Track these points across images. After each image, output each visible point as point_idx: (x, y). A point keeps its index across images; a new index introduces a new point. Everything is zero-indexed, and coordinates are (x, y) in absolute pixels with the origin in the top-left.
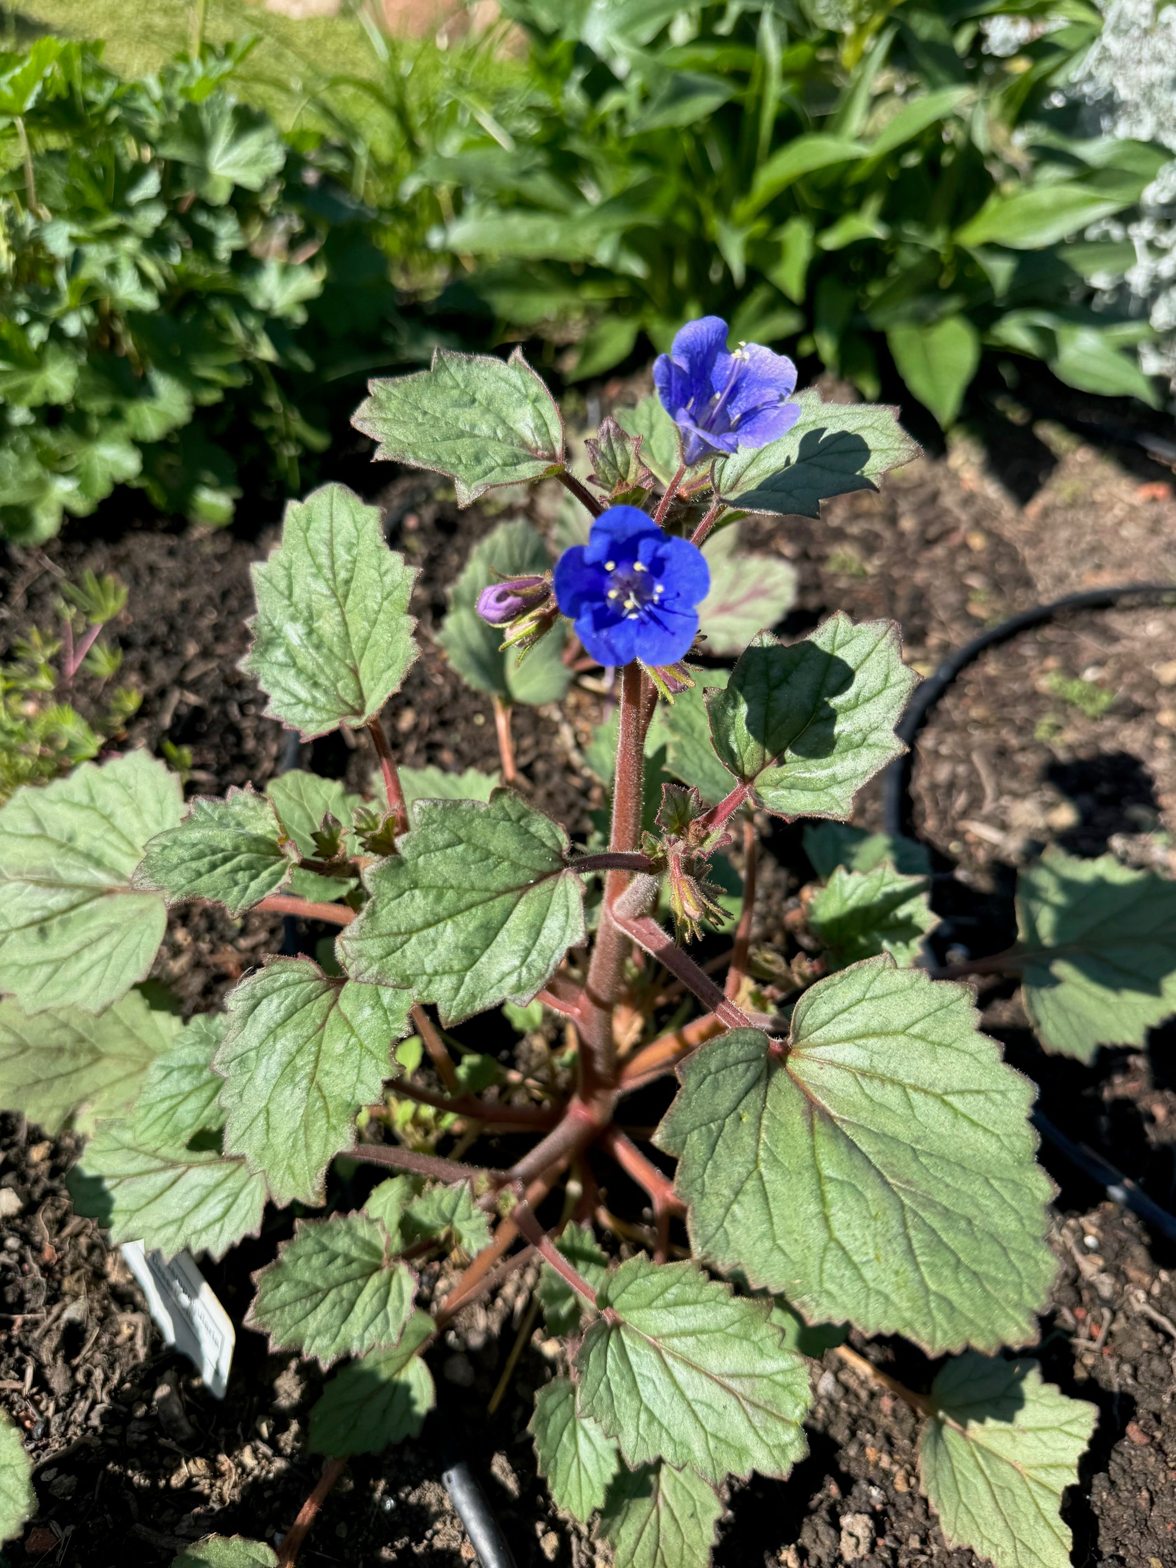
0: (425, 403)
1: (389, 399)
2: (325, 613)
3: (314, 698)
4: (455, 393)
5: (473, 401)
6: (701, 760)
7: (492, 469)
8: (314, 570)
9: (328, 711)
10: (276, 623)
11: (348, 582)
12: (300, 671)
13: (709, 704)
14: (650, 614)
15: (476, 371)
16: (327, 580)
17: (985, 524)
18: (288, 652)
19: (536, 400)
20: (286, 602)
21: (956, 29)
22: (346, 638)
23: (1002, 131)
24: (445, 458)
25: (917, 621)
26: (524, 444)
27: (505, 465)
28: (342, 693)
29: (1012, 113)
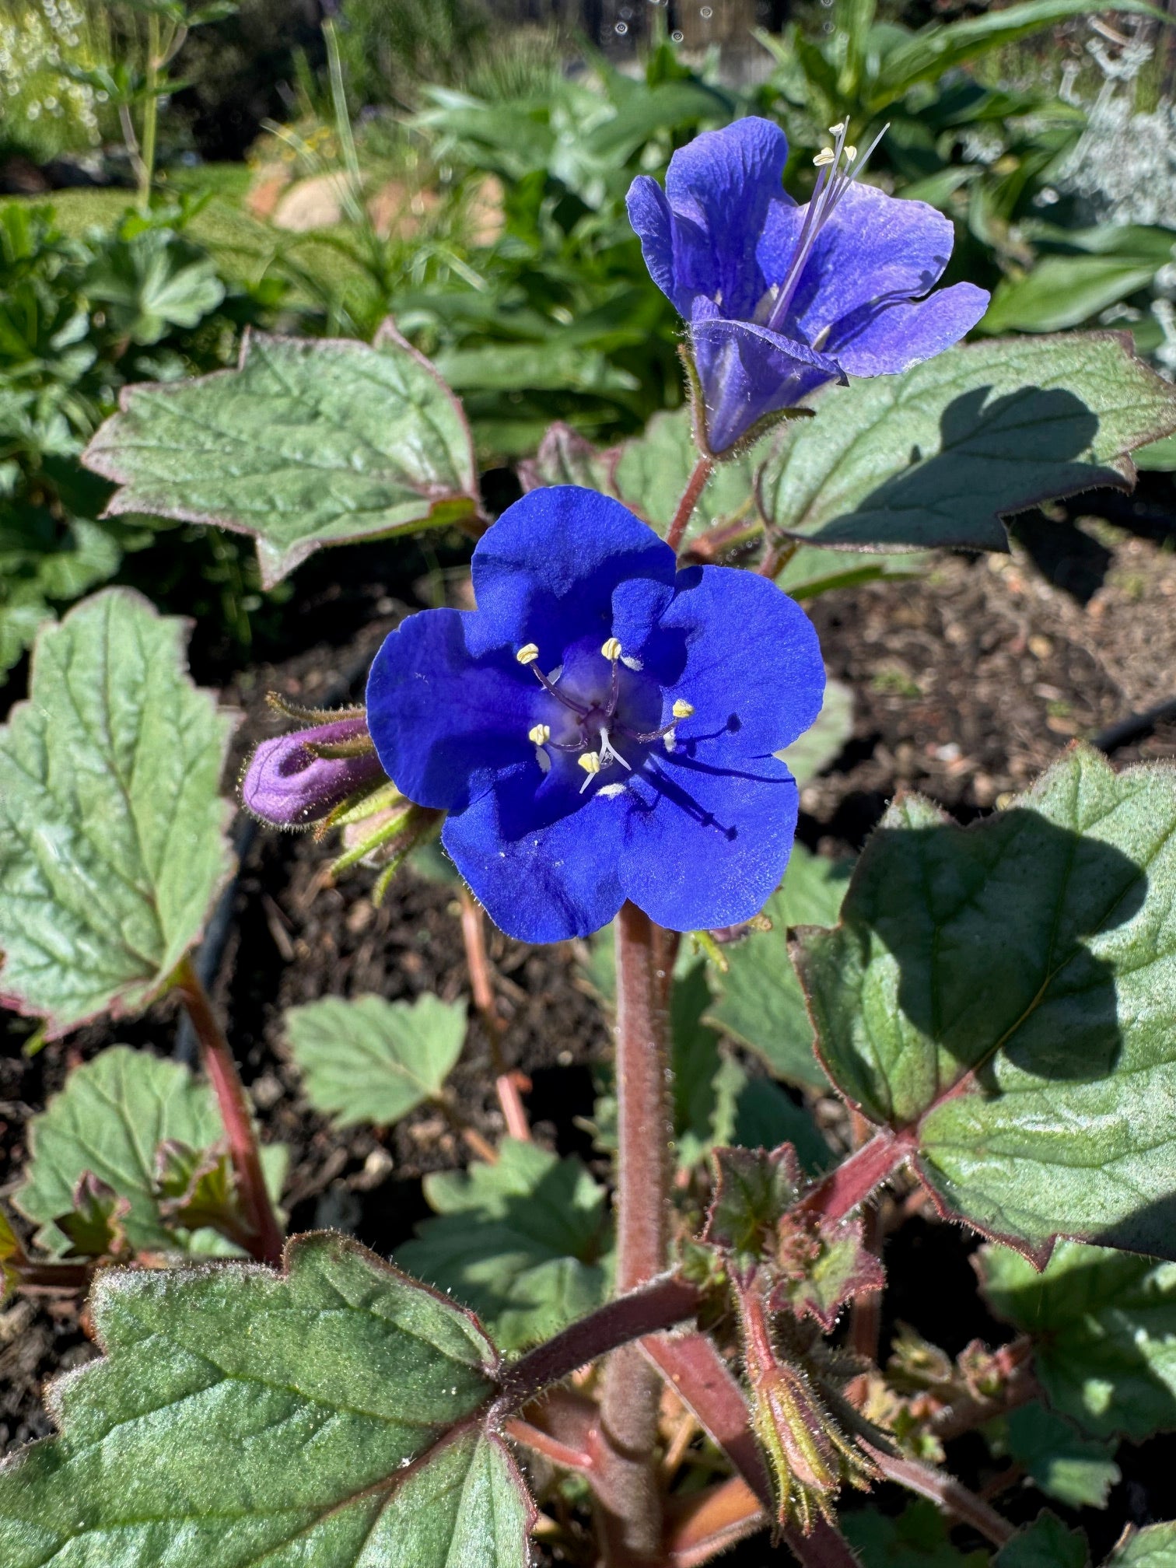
0: (224, 420)
1: (155, 416)
2: (100, 805)
3: (80, 955)
4: (282, 405)
5: (315, 415)
6: (765, 997)
7: (334, 517)
8: (80, 732)
9: (102, 976)
10: (22, 826)
11: (130, 748)
12: (60, 906)
13: (802, 967)
14: (656, 779)
15: (320, 367)
16: (100, 747)
17: (1046, 626)
18: (42, 877)
19: (424, 403)
20: (39, 789)
21: (937, 135)
22: (133, 846)
23: (1000, 226)
24: (243, 502)
25: (992, 744)
26: (403, 476)
27: (362, 509)
28: (130, 941)
29: (1006, 208)
